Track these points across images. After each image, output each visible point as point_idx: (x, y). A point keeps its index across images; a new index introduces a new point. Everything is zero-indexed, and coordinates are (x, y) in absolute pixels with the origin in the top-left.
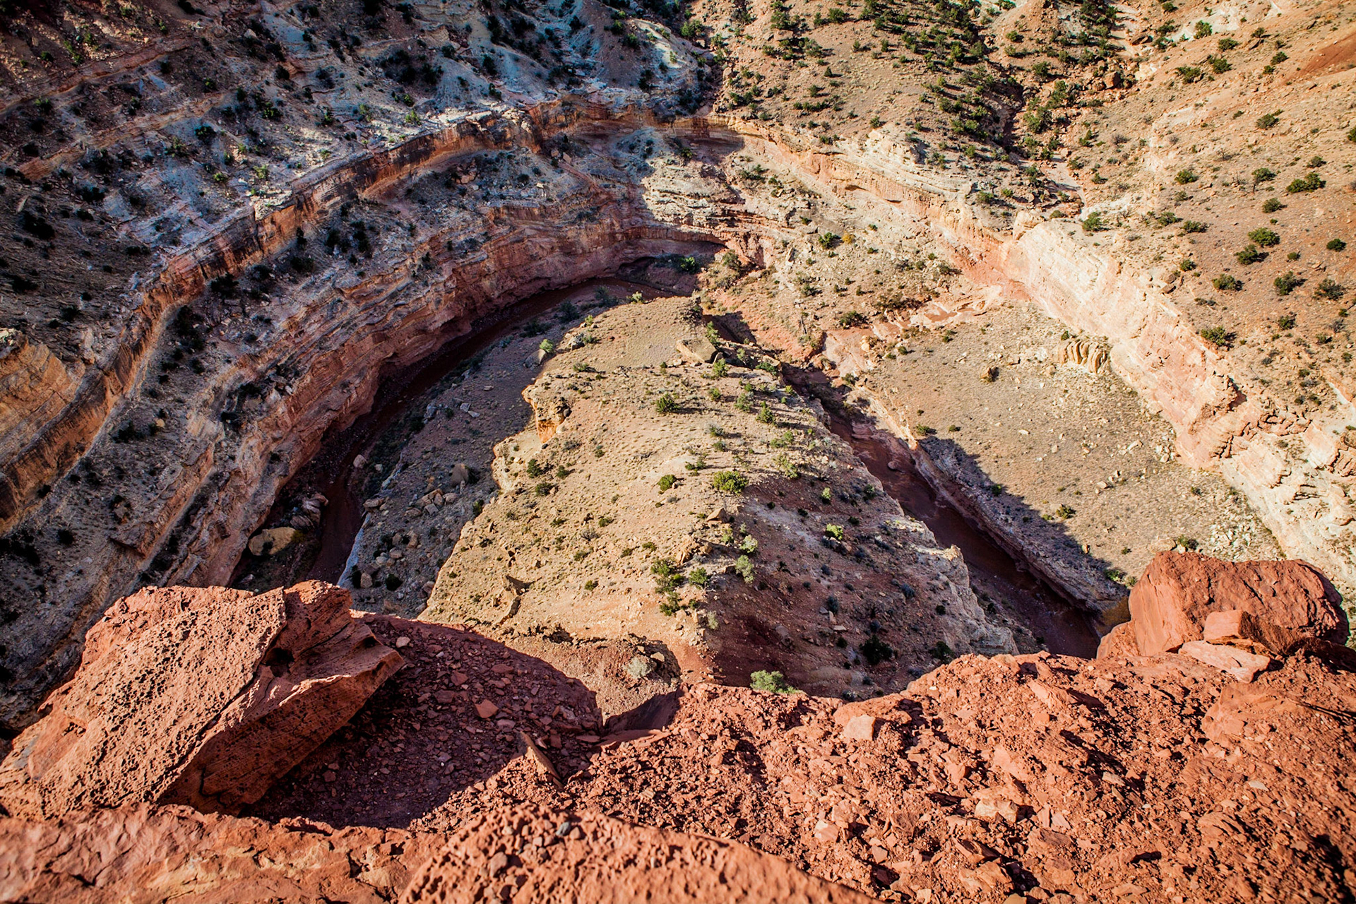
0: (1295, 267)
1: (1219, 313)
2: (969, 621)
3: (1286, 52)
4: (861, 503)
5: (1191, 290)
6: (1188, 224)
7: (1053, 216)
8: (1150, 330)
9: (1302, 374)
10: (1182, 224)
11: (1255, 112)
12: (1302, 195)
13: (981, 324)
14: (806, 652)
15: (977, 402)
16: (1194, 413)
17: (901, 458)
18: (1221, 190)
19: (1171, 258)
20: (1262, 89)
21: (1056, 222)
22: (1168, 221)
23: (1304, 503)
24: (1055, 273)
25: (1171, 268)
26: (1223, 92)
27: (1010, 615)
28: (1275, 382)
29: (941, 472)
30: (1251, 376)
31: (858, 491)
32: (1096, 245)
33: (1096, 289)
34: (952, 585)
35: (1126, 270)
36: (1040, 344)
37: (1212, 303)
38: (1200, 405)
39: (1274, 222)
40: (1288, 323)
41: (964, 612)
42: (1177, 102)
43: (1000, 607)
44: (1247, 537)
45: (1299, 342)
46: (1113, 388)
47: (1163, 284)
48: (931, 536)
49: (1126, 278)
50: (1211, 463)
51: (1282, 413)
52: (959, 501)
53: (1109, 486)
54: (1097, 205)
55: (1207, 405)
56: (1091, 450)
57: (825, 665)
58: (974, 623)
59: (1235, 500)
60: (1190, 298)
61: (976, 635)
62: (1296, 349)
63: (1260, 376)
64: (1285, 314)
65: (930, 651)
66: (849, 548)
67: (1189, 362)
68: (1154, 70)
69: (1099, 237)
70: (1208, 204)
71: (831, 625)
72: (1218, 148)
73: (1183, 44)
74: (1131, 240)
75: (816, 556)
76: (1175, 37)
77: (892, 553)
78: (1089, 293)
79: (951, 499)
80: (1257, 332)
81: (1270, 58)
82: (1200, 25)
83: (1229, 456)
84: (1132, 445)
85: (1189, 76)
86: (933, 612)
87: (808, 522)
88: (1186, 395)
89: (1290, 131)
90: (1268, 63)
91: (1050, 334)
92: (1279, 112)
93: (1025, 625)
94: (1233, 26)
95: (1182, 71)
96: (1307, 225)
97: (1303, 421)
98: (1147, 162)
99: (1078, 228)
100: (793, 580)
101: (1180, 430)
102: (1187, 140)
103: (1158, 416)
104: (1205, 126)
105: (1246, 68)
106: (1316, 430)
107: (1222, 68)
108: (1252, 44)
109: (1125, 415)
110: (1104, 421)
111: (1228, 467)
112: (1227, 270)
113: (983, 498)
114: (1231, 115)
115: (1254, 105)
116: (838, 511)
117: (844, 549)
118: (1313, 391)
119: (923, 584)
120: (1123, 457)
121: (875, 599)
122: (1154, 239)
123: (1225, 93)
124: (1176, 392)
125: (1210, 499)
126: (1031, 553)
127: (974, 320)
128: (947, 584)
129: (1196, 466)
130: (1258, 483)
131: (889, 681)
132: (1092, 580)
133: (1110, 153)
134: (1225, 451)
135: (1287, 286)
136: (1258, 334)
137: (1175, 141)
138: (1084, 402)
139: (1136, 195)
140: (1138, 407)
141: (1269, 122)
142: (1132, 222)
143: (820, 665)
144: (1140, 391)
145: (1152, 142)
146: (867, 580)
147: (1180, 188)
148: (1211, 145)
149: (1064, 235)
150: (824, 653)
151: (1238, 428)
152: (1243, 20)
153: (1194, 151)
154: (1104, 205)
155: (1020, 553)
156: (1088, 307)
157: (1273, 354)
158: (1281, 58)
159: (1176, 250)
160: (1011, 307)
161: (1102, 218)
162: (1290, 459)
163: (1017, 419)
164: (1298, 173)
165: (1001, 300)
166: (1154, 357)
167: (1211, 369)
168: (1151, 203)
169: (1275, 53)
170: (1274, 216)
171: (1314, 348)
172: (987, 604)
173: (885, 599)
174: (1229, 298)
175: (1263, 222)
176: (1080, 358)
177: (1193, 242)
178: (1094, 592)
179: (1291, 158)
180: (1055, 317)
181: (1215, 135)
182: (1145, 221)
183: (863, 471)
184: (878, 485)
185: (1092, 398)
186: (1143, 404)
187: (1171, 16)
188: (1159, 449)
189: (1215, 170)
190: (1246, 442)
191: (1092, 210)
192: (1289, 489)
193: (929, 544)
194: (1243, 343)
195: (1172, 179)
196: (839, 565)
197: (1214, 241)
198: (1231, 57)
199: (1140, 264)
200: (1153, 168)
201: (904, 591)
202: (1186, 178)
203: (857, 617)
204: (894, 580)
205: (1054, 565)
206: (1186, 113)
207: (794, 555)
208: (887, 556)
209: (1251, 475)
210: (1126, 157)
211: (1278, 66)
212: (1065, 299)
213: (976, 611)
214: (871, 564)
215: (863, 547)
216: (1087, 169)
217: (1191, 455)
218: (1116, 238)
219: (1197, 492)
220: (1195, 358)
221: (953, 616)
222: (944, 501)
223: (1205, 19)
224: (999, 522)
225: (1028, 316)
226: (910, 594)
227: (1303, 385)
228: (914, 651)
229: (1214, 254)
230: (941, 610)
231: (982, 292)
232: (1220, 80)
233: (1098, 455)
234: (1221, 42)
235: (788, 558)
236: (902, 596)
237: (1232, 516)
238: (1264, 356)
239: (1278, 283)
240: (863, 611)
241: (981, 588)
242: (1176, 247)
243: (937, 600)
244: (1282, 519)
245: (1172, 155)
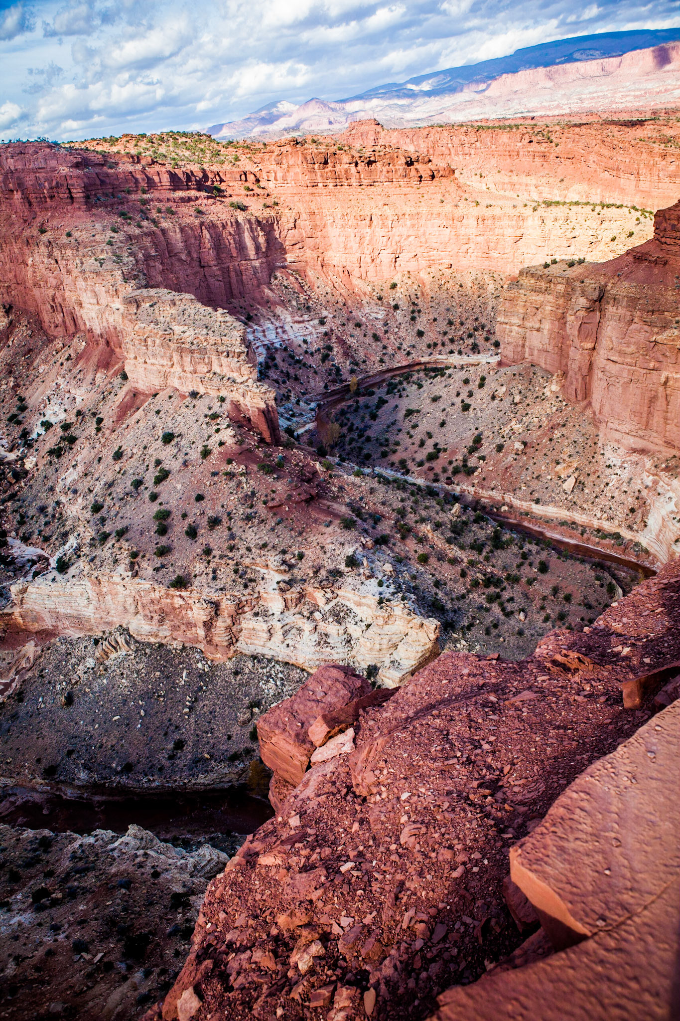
0: (190, 520)
1: (171, 569)
2: (179, 864)
3: (101, 416)
4: (44, 857)
5: (147, 567)
6: (117, 532)
7: (34, 577)
8: (142, 603)
9: (236, 571)
10: (114, 534)
11: (108, 454)
12: (164, 483)
13: (37, 673)
14: (87, 1002)
15: (72, 724)
16: (201, 632)
17: (48, 800)
18: (122, 503)
19: (122, 556)
20: (103, 440)
21: (39, 579)
22: (105, 537)
23: (290, 636)
24: (62, 610)
25: (127, 562)
26: (83, 453)
27: (199, 835)
28: (227, 585)
29: (83, 787)
30: (213, 590)
31: (35, 850)
32: (73, 577)
33: (94, 602)
34: (149, 852)
35: (104, 579)
36: (84, 658)
37: (163, 566)
38: (201, 625)
39: (161, 504)
40: (208, 551)
41: (171, 861)
42: (61, 470)
43: (189, 836)
44: (280, 675)
45: (221, 557)
46: (148, 651)
47: (130, 573)
48: (110, 833)
49: (106, 584)
50: (232, 651)
51: (243, 599)
52: (109, 795)
53: (191, 708)
54: (57, 554)
55: (204, 622)
56: (164, 697)
57: (109, 995)
58: (183, 861)
59: (259, 662)
60: (150, 571)
61: (190, 867)
62: (223, 561)
63: (218, 587)
64: (203, 547)
65: (171, 908)
66: (60, 895)
67: (177, 606)
68: (35, 459)
69: (72, 571)
70: (120, 515)
71: (90, 962)
72: (102, 483)
73: (41, 438)
74: (92, 560)
75: (40, 925)
76: (34, 436)
77: (94, 869)
78: (91, 606)
79: (104, 798)
80: (198, 565)
81: (95, 423)
82: (43, 424)
83: (237, 640)
84: (184, 675)
85: (57, 452)
86: (152, 880)
87: (15, 907)
88: (190, 625)
89: (133, 454)
90: (95, 426)
91: (86, 647)
92: (120, 448)
93: (213, 832)
94: (62, 416)
95: (51, 452)
96: (178, 496)
97: (256, 595)
98: (69, 512)
99: (55, 573)
100: (35, 961)
101: (201, 646)
102: (82, 487)
103: (184, 648)
104: (86, 475)
105: (86, 434)
106: (265, 595)
107: (72, 440)
108: (80, 420)
109: (166, 661)
110: (158, 673)
111: (241, 646)
112: (157, 544)
113: (124, 780)
114: (96, 462)
115: (105, 451)
116: (31, 878)
117: (57, 899)
118: (247, 576)
119: (131, 869)
120: (184, 686)
121: (107, 911)
122: (105, 552)
123: (85, 452)
124: (183, 627)
125: (247, 671)
126: (179, 786)
127: (30, 674)
128: (146, 854)
129: (226, 659)
130: (262, 643)
131: (162, 956)
132: (226, 770)
133: (43, 520)
134: (233, 640)
135: (192, 533)
136: (199, 567)
137: (75, 492)
138: (138, 672)
139: (76, 534)
140: (170, 651)
141: (118, 455)
142: (86, 550)
143: (105, 1000)
144: (164, 642)
145: (63, 499)
146: (91, 904)
147: (98, 516)
148: (97, 483)
149: (50, 583)
150: (102, 987)
151: (229, 622)
152: (65, 410)
153: (91, 491)
154: (61, 551)
155: (173, 792)
156: (97, 616)
157: (214, 572)
158: (100, 421)
159: (122, 550)
160: (48, 649)
161: (66, 559)
162: (266, 619)
163: (105, 714)
164: (154, 473)
165: (39, 648)
166: (156, 617)
167: (191, 601)
168: (89, 534)
169: (95, 419)
170: (159, 501)
171: (231, 555)
172: (180, 842)
173: (113, 905)
174: (171, 558)
175: (155, 508)
176: (115, 648)
177: (127, 541)
178: (233, 776)
179: (144, 467)
180: (81, 635)
181: (96, 476)
182: (92, 545)
183: (29, 833)
184: (47, 832)
185: (141, 666)
186: (171, 647)
187: (22, 427)
188: (200, 665)
189: (110, 495)
190: (239, 627)
191: (56, 558)
192: (278, 636)
193: (113, 840)
194: (195, 576)
195: (90, 513)
196: (60, 914)
197: (138, 533)
198: (73, 431)
199: (108, 571)
200: (75, 513)
201: (122, 886)
202: (97, 508)
203: (104, 937)
204: (109, 887)
205: (199, 781)
206: (71, 473)
207: (22, 940)
208: (91, 874)
209: (256, 642)
210: (54, 516)
211: (102, 425)
212: (79, 621)
213: (177, 853)
214: (85, 890)
215: (69, 884)
216: (35, 536)
217: (219, 656)
218: (82, 564)
219: (236, 673)
220: (178, 602)
221: (167, 870)
222: (101, 803)
223: (44, 419)
224: (145, 785)
225: (64, 647)
226: (128, 884)
227: (240, 577)
228: (161, 918)
229: (144, 539)
230: (156, 875)
231: (23, 652)
232: (77, 446)
233: (170, 696)
234: (62, 427)
235: (18, 948)
236: (123, 891)
237: (265, 670)
238: (211, 576)
239: (187, 533)
240: (105, 928)
241: (168, 836)
242: (120, 549)
243: (148, 870)
244: (288, 651)
245: (80, 500)
